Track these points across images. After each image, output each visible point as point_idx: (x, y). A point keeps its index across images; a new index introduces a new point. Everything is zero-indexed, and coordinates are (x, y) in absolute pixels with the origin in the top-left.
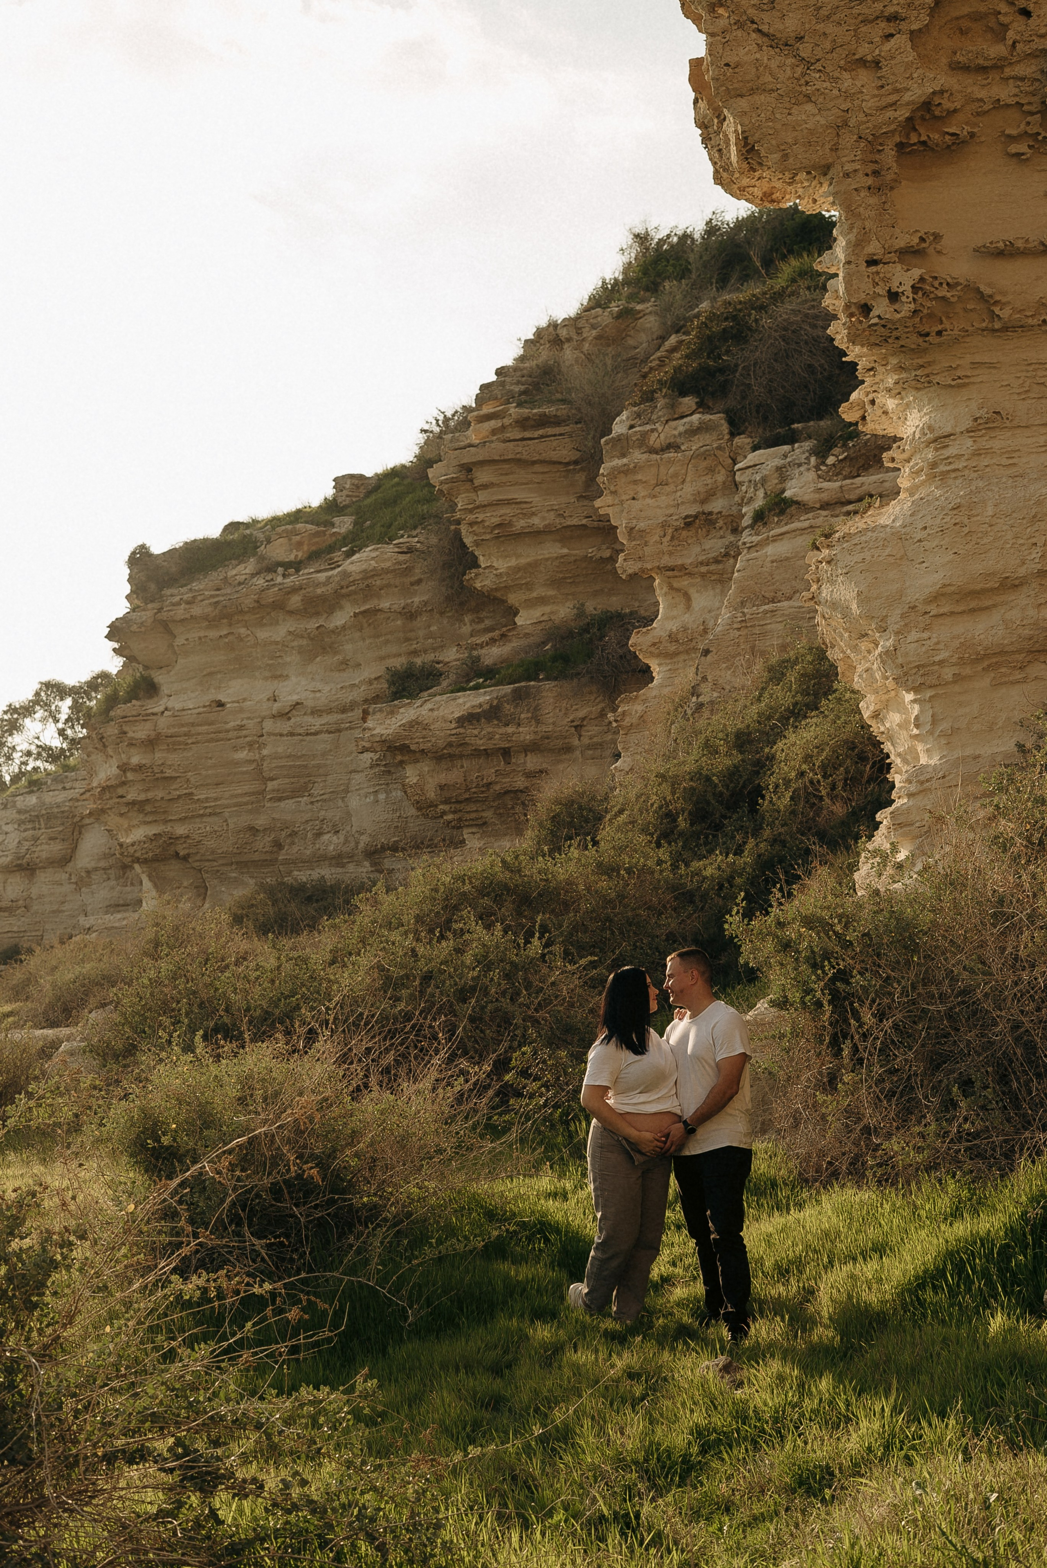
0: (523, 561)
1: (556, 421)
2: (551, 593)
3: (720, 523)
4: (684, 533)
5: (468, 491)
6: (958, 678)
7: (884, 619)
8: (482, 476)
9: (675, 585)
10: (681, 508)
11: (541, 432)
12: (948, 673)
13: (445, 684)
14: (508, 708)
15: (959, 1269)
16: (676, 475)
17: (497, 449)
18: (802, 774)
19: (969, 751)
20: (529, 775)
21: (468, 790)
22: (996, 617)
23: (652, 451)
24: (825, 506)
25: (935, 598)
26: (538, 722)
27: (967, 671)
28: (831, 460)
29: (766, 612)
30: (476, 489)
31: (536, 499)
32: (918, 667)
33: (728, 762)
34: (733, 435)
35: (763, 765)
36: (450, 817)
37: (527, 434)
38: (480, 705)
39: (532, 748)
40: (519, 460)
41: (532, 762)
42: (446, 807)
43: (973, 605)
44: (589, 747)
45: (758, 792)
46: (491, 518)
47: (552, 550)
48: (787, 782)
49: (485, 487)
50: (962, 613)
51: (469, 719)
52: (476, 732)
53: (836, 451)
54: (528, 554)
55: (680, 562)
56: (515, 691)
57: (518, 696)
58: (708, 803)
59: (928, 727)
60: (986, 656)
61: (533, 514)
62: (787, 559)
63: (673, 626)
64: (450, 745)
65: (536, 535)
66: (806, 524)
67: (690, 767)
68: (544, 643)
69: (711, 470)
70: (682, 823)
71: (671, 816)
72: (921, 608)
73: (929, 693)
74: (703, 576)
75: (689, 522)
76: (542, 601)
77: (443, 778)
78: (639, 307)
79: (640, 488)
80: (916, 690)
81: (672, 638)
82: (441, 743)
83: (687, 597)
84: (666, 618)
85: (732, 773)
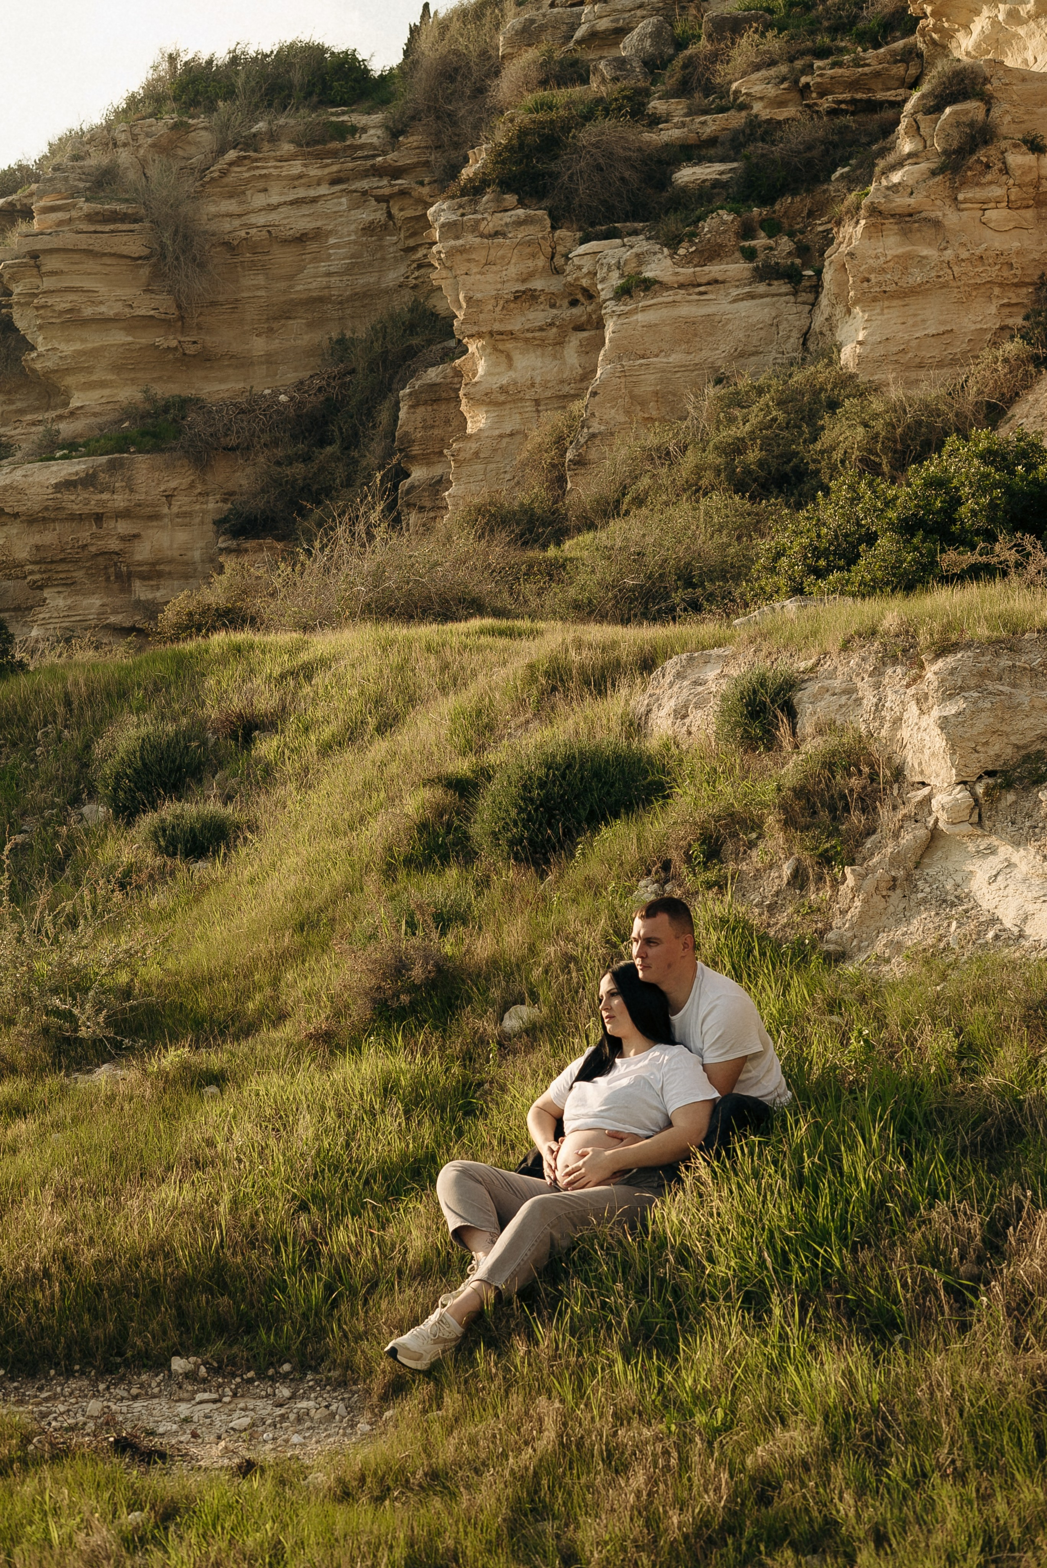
0: (90, 345)
1: (124, 218)
2: (111, 377)
3: (542, 298)
4: (512, 305)
5: (32, 276)
8: (50, 263)
9: (500, 347)
10: (507, 285)
11: (112, 227)
13: (19, 454)
14: (103, 477)
16: (503, 257)
17: (68, 239)
20: (123, 539)
21: (63, 550)
23: (482, 236)
24: (681, 286)
26: (132, 491)
28: (682, 251)
29: (641, 365)
30: (41, 275)
31: (102, 289)
34: (554, 228)
36: (37, 577)
37: (99, 228)
38: (77, 473)
39: (125, 514)
40: (92, 251)
41: (123, 527)
42: (36, 568)
44: (178, 515)
46: (62, 303)
47: (118, 337)
49: (53, 273)
51: (68, 485)
52: (73, 497)
53: (685, 244)
54: (94, 340)
55: (509, 328)
56: (110, 461)
57: (113, 467)
61: (101, 303)
62: (656, 325)
64: (46, 508)
65: (104, 322)
66: (671, 299)
68: (122, 421)
69: (533, 256)
74: (527, 340)
75: (518, 296)
76: (102, 384)
77: (37, 539)
78: (190, 121)
79: (472, 265)
82: (37, 507)
83: (509, 358)
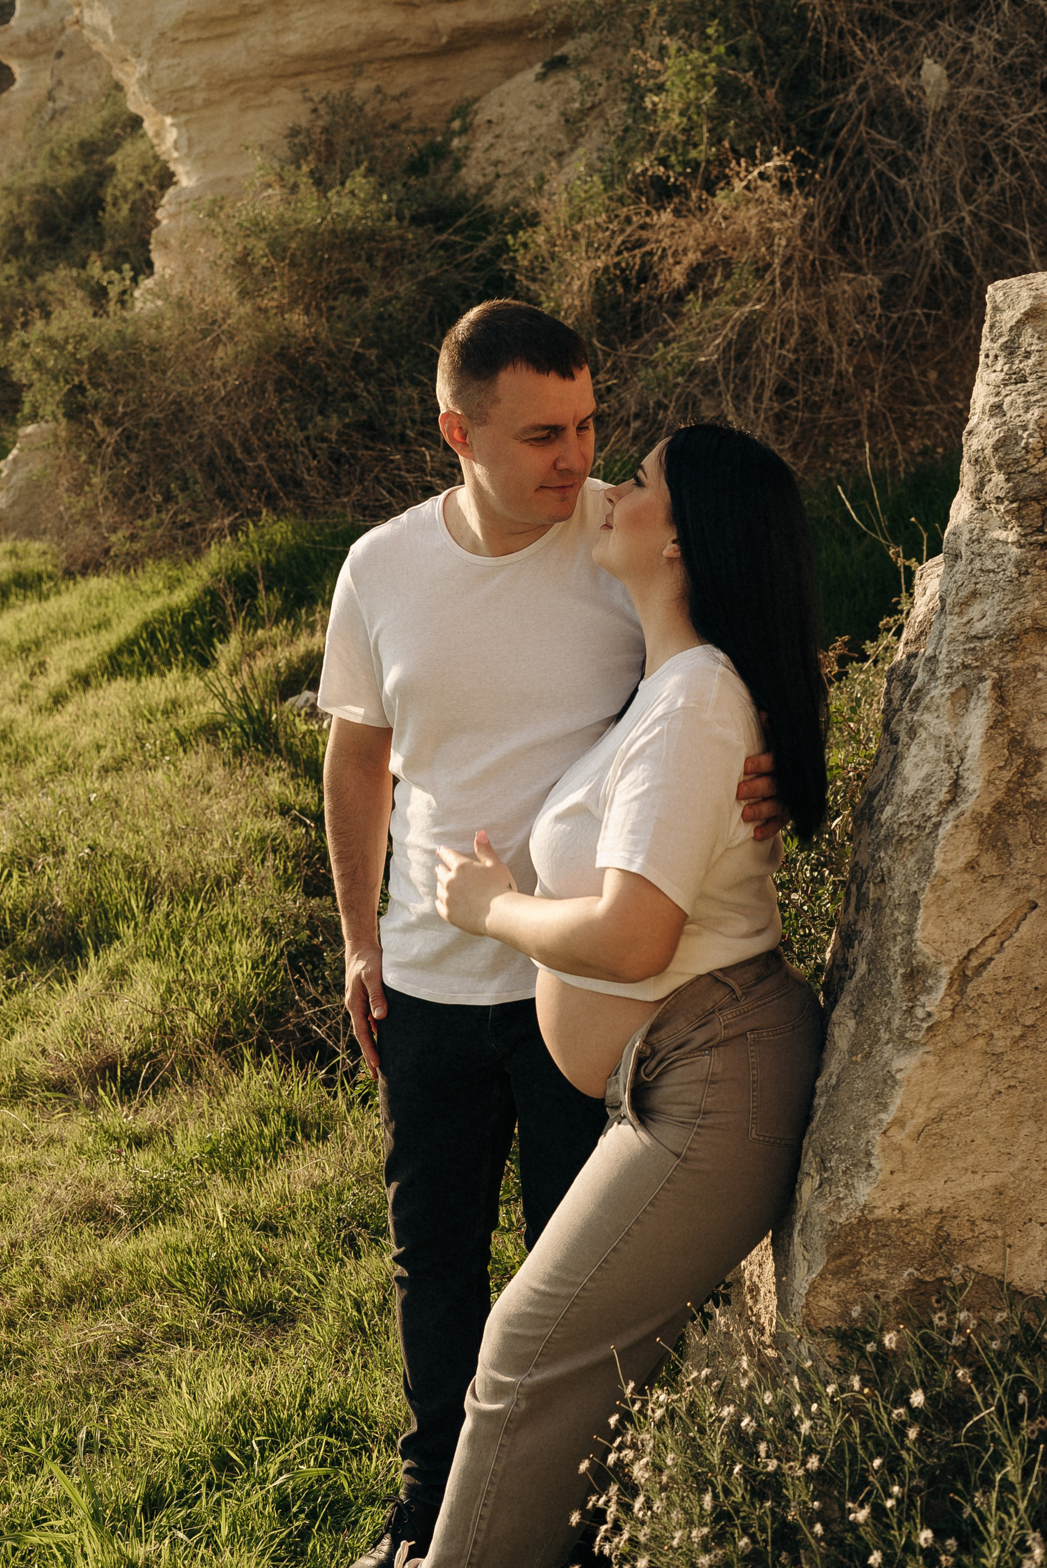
6: (208, 103)
7: (137, 45)
12: (199, 98)
15: (152, 637)
18: (140, 185)
19: (222, 173)
22: (238, 44)
25: (184, 23)
27: (216, 95)
32: (172, 92)
33: (71, 174)
35: (106, 174)
43: (218, 31)
45: (98, 204)
48: (125, 195)
50: (209, 39)
58: (55, 216)
59: (185, 151)
60: (231, 82)
63: (31, 24)
67: (36, 179)
70: (30, 237)
71: (18, 230)
72: (170, 34)
73: (183, 118)
80: (174, 113)
81: (31, 37)
84: (24, 15)
85: (77, 185)
